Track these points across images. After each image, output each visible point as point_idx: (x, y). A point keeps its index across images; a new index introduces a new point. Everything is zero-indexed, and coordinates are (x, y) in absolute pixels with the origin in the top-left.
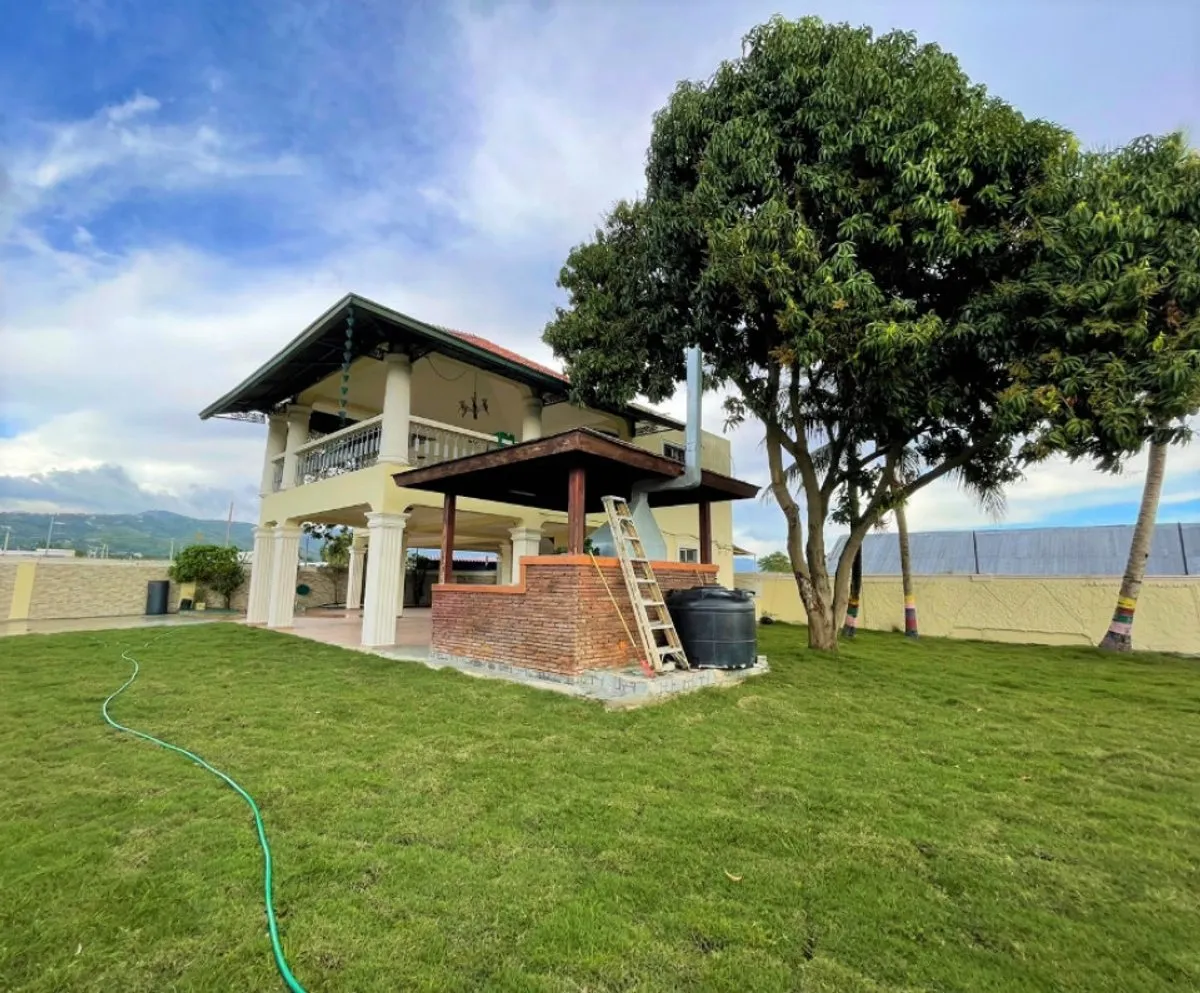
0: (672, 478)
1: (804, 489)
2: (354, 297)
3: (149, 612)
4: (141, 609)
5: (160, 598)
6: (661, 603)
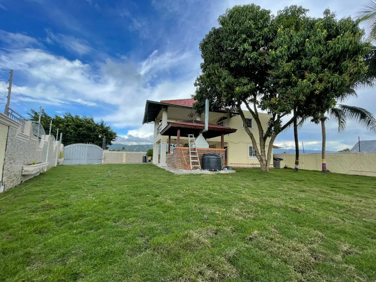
0: (203, 129)
1: (267, 129)
3: (143, 162)
4: (142, 161)
5: (145, 159)
6: (198, 156)
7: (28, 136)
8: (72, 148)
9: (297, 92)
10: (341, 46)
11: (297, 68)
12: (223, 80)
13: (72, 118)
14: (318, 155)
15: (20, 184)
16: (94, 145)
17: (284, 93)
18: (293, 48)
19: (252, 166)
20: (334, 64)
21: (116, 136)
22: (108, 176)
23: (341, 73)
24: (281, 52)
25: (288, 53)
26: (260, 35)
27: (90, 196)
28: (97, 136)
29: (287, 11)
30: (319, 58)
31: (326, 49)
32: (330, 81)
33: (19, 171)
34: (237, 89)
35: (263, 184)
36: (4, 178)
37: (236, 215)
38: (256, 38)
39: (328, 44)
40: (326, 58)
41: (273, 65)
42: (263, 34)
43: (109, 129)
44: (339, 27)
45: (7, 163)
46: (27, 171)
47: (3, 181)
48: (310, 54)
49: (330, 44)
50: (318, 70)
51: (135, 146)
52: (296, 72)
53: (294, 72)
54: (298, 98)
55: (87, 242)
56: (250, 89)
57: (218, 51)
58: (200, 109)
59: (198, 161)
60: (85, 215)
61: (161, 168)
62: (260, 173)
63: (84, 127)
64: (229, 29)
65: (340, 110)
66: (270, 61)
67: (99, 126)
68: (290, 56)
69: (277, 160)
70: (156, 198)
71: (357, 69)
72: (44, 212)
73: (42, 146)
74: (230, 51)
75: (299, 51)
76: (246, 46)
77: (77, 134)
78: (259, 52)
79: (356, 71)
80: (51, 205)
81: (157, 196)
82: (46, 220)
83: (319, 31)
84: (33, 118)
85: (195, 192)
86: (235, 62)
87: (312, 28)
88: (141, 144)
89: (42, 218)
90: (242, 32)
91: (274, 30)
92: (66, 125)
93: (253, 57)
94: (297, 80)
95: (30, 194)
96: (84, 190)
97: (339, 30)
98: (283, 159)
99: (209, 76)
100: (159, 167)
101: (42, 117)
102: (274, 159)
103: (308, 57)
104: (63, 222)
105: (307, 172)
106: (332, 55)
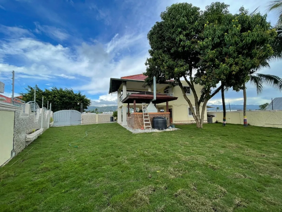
0: (152, 99)
1: (201, 96)
2: (111, 78)
3: (111, 121)
4: (110, 121)
5: (112, 119)
6: (149, 119)
7: (28, 114)
8: (59, 114)
9: (219, 73)
10: (250, 39)
11: (219, 54)
12: (166, 63)
13: (58, 91)
14: (241, 112)
15: (25, 148)
16: (75, 111)
17: (210, 73)
18: (216, 39)
19: (191, 122)
20: (247, 51)
21: (90, 102)
22: (86, 138)
23: (252, 58)
24: (206, 43)
25: (213, 43)
26: (192, 28)
27: (73, 158)
28: (76, 103)
29: (212, 6)
30: (236, 46)
31: (241, 40)
32: (243, 64)
33: (24, 139)
34: (176, 69)
35: (196, 140)
36: (15, 147)
37: (171, 173)
38: (189, 30)
39: (242, 36)
40: (241, 47)
41: (201, 52)
42: (194, 27)
43: (85, 97)
44: (251, 21)
45: (15, 137)
46: (29, 138)
47: (14, 149)
48: (229, 44)
49: (244, 35)
50: (235, 56)
51: (105, 107)
52: (218, 57)
53: (217, 57)
54: (221, 77)
55: (71, 199)
56: (185, 69)
57: (161, 40)
58: (150, 83)
59: (150, 122)
60: (70, 176)
61: (124, 127)
62: (196, 129)
63: (67, 97)
64: (169, 24)
65: (258, 78)
66: (199, 49)
67: (78, 96)
68: (214, 45)
69: (210, 116)
70: (118, 158)
71: (265, 53)
72: (43, 174)
73: (38, 118)
74: (170, 41)
75: (221, 41)
76: (182, 37)
77: (62, 103)
78: (192, 41)
79: (264, 55)
80: (47, 168)
81: (118, 157)
82: (44, 181)
83: (234, 27)
84: (30, 92)
85: (145, 152)
86: (174, 49)
87: (230, 23)
88: (109, 106)
89: (42, 180)
90: (178, 27)
91: (202, 24)
92: (54, 96)
93: (187, 45)
94: (219, 63)
95: (32, 157)
96: (68, 152)
97: (251, 24)
98: (214, 116)
99: (155, 59)
100: (122, 126)
101: (36, 91)
102: (208, 116)
103: (227, 46)
104: (55, 182)
105: (231, 126)
106: (245, 45)
